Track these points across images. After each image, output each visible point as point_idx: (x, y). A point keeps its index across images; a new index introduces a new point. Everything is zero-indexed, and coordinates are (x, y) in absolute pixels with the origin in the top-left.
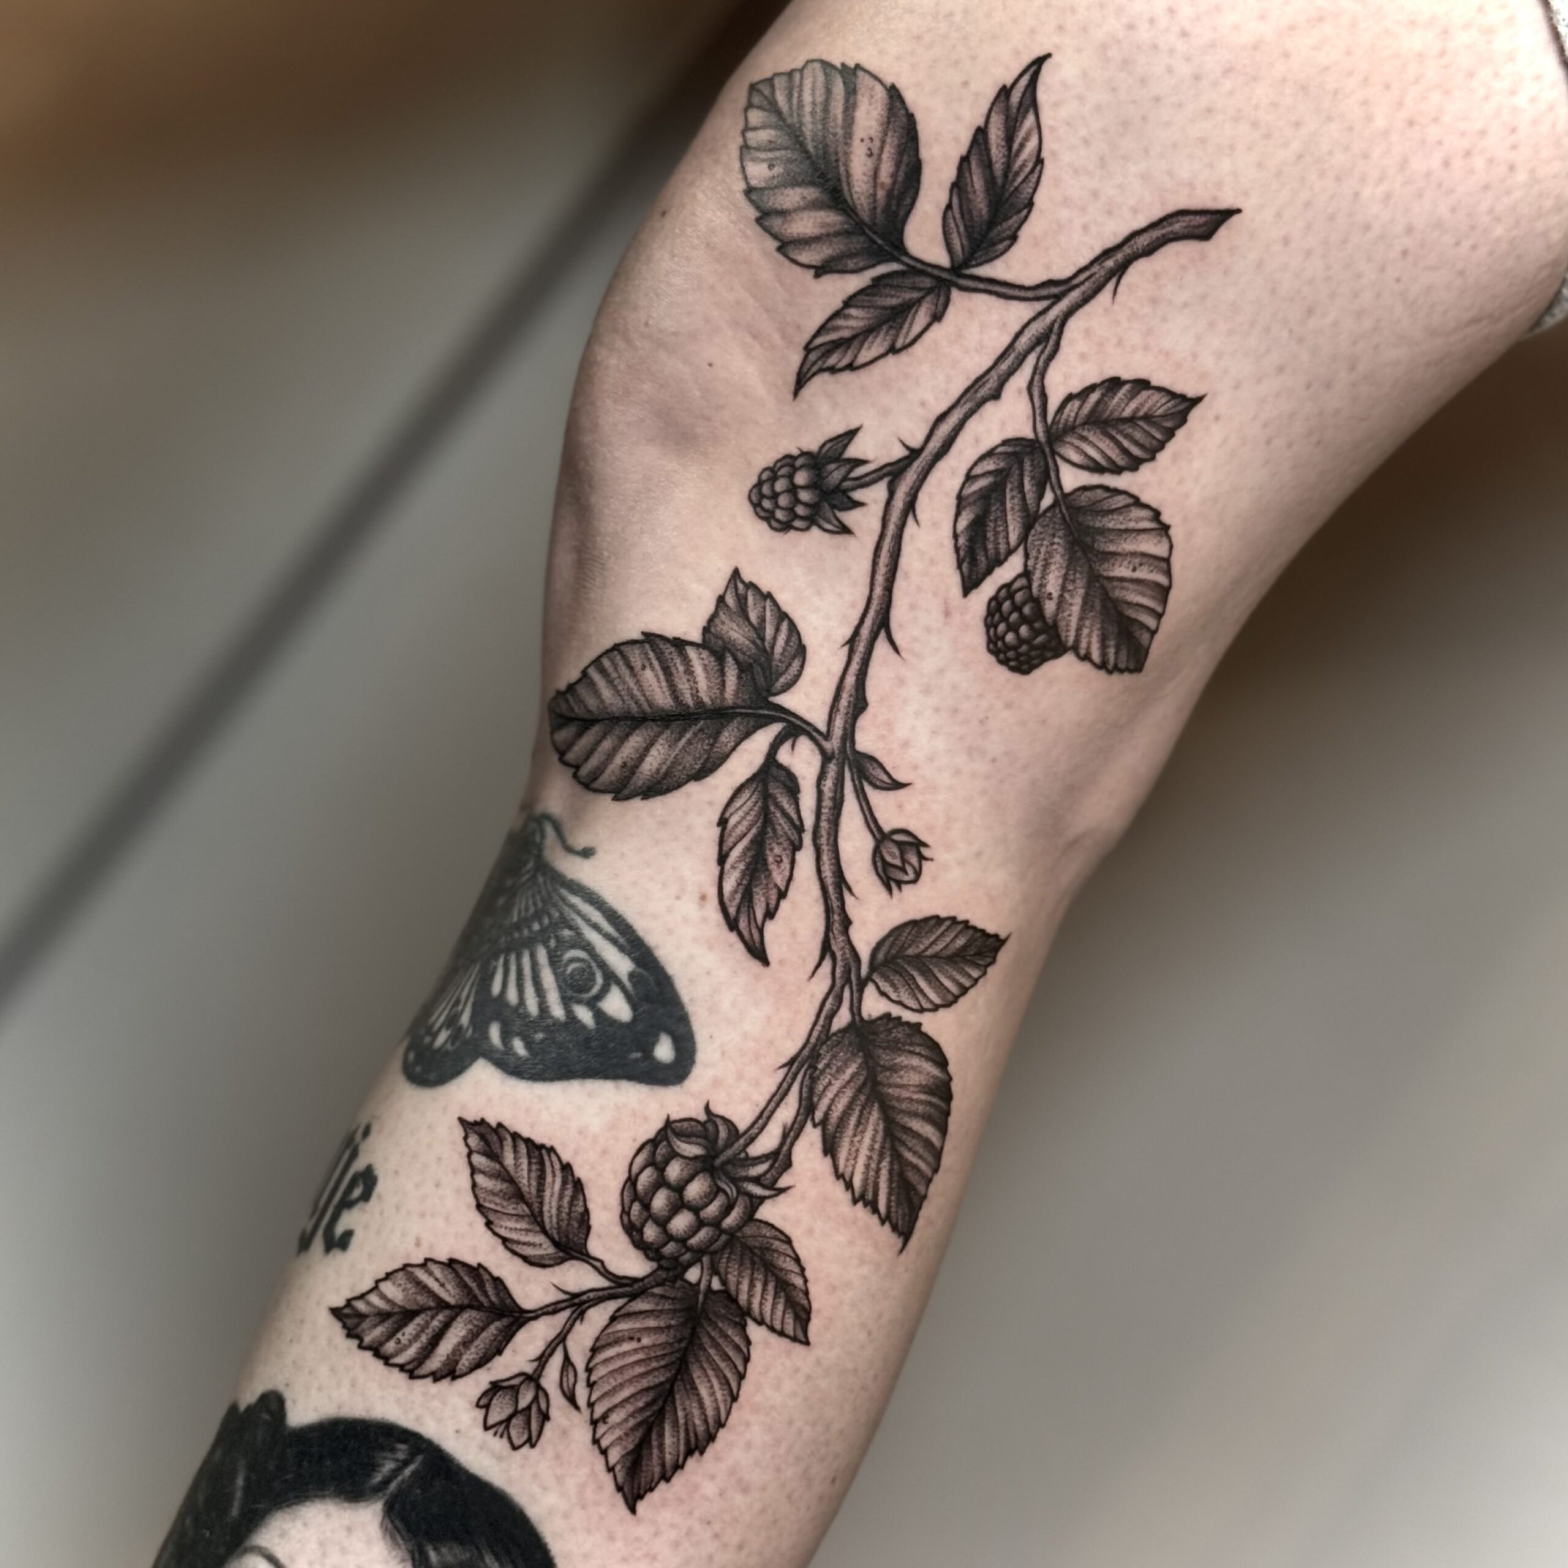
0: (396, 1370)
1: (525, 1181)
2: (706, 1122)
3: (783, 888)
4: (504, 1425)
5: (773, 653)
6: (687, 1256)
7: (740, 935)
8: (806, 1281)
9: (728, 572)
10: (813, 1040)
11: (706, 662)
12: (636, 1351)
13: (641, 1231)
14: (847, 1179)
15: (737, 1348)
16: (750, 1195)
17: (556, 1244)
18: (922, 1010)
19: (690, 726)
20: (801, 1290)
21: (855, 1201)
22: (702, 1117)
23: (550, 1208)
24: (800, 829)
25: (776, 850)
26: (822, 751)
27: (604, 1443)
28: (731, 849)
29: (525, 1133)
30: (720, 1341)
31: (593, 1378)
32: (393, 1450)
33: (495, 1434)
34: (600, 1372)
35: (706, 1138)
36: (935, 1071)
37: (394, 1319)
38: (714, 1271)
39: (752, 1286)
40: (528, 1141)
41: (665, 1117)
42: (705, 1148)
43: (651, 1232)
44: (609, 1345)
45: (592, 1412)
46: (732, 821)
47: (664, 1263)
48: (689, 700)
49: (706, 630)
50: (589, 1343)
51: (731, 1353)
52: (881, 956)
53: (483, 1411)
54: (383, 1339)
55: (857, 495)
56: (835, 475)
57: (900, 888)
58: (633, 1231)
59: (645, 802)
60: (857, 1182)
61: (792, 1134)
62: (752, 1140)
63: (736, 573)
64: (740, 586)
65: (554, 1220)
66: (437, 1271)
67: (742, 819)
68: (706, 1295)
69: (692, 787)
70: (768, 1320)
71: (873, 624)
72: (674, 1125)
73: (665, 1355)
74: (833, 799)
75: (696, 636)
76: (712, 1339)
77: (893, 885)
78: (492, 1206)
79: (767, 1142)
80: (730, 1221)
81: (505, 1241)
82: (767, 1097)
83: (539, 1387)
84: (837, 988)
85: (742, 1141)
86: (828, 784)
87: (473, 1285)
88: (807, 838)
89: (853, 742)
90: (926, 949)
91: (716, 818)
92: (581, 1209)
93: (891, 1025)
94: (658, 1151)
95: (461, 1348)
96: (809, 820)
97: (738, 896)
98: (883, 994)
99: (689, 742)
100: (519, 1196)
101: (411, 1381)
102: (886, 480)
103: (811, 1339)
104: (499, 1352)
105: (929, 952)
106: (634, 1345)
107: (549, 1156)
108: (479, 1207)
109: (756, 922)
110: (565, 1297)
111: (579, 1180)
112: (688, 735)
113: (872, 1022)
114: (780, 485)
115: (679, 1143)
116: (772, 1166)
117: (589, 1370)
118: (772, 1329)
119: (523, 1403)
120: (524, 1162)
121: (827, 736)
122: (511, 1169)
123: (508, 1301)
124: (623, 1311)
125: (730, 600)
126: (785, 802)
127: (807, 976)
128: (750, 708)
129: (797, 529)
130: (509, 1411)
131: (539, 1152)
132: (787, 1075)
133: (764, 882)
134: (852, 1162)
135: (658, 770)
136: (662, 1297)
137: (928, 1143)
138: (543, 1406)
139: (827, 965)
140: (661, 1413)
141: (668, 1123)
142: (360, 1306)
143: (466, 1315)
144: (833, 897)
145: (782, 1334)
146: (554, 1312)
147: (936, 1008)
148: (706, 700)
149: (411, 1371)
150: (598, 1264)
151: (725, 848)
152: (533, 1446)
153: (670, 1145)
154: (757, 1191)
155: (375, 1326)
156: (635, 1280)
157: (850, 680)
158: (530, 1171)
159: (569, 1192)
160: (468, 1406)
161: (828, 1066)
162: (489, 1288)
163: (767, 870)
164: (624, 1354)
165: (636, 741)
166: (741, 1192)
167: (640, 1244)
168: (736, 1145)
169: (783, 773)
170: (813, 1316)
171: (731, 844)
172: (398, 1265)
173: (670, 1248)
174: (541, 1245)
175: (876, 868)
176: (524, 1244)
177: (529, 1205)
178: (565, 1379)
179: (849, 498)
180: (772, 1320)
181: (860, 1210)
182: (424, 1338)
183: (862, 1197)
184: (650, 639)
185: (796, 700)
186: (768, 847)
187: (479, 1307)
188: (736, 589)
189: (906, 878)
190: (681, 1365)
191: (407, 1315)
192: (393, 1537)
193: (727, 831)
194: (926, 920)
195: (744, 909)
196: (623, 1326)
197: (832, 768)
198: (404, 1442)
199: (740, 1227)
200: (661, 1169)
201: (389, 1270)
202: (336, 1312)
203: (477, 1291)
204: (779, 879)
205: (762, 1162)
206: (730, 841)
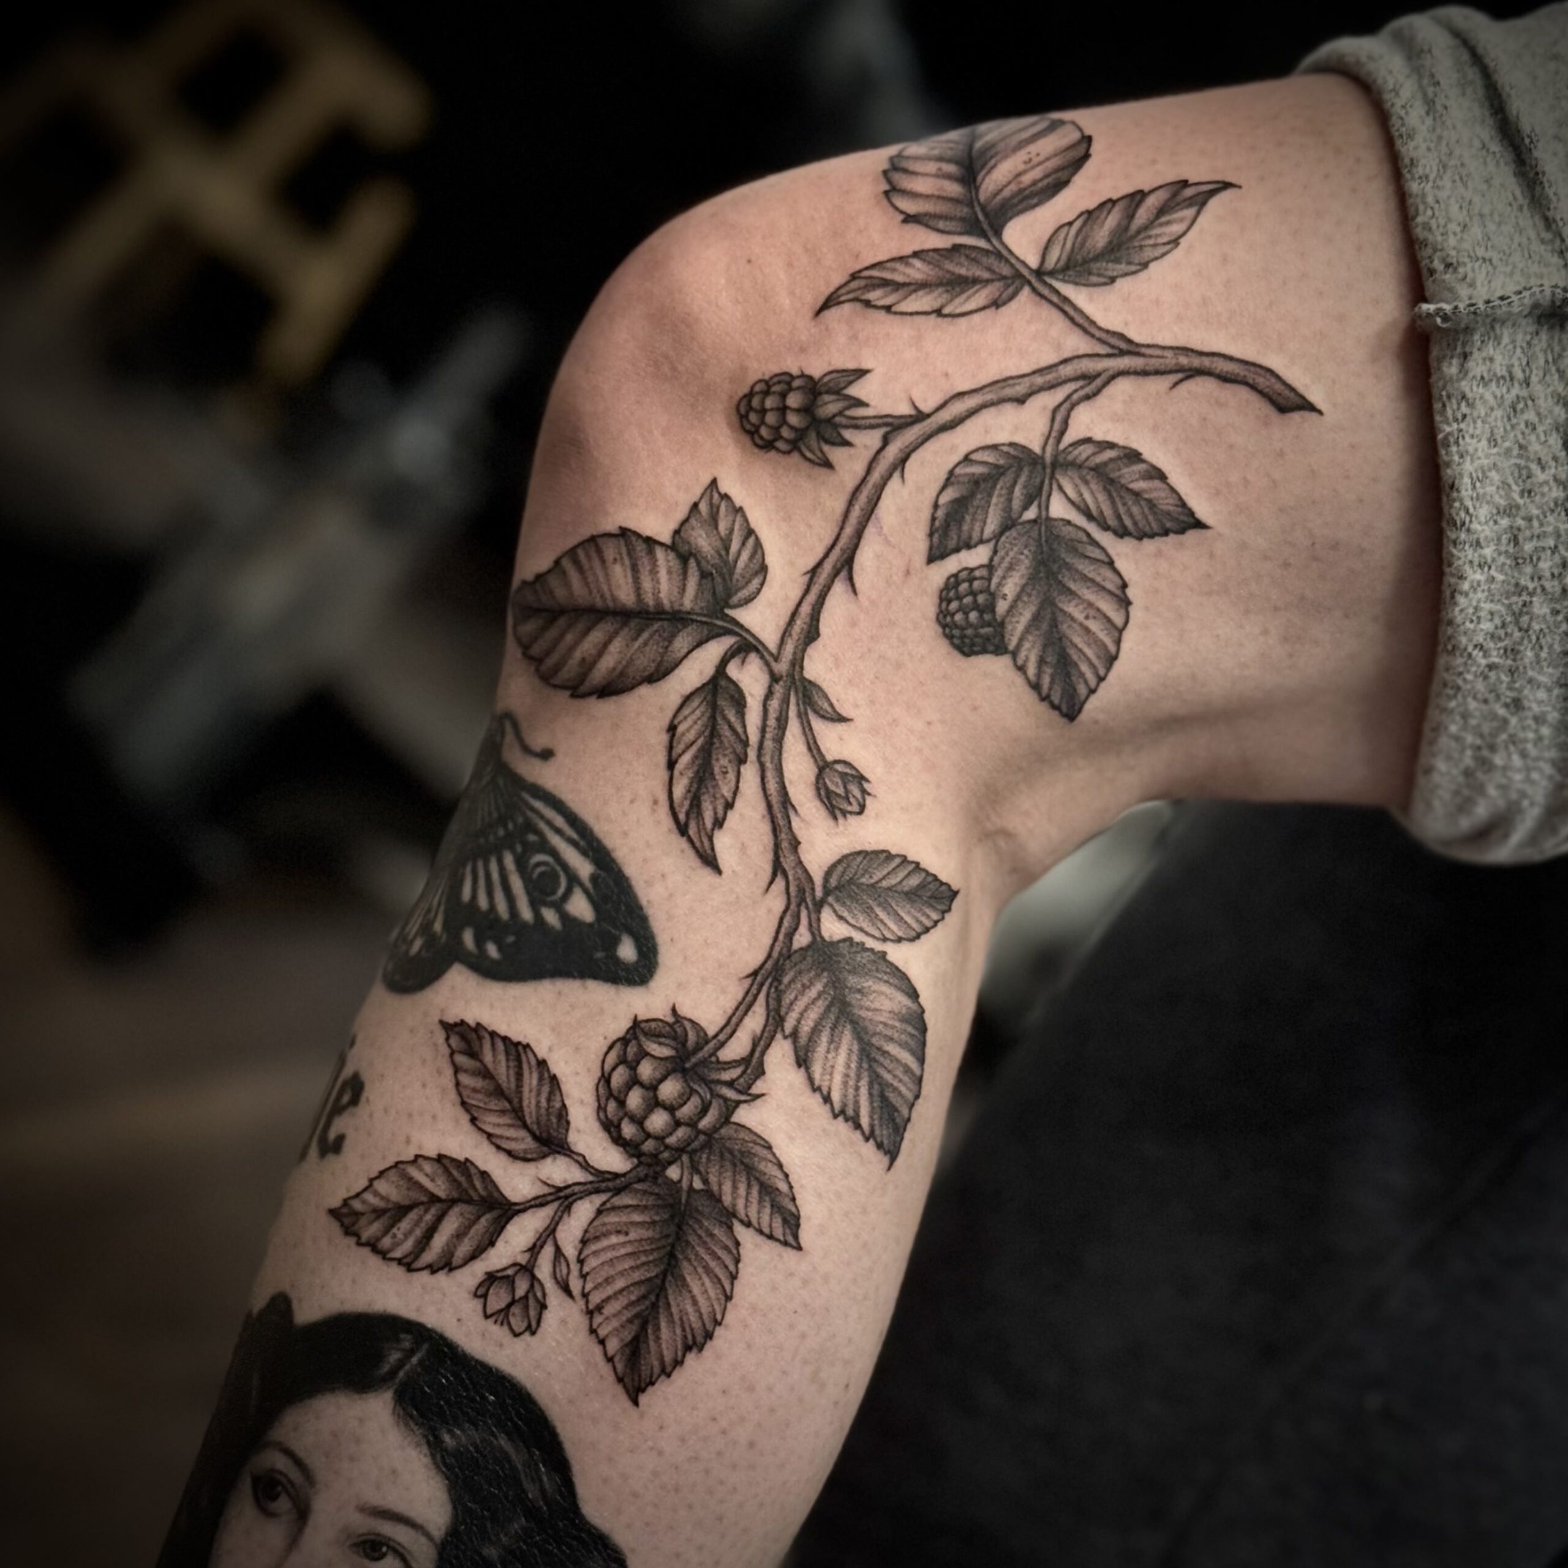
0: (394, 1264)
1: (504, 1078)
2: (674, 1023)
3: (730, 800)
4: (502, 1314)
5: (735, 566)
6: (666, 1155)
7: (691, 841)
8: (791, 1187)
9: (706, 480)
10: (775, 954)
11: (671, 564)
12: (623, 1244)
13: (618, 1127)
14: (825, 1093)
15: (726, 1248)
16: (726, 1100)
17: (535, 1137)
18: (885, 940)
19: (647, 626)
20: (787, 1196)
21: (835, 1116)
22: (670, 1019)
23: (529, 1102)
24: (746, 743)
25: (722, 762)
26: (772, 673)
27: (602, 1332)
28: (680, 755)
29: (503, 1030)
30: (708, 1240)
31: (586, 1269)
32: (398, 1341)
33: (496, 1322)
34: (592, 1263)
35: (675, 1039)
36: (906, 1001)
37: (388, 1215)
38: (695, 1169)
39: (735, 1187)
40: (505, 1039)
41: (633, 1017)
42: (676, 1049)
43: (628, 1130)
44: (597, 1238)
45: (587, 1302)
46: (681, 729)
47: (643, 1159)
48: (650, 600)
49: (677, 532)
50: (578, 1234)
51: (721, 1253)
52: (833, 882)
53: (482, 1300)
54: (379, 1234)
55: (847, 434)
56: (829, 407)
57: (845, 816)
58: (611, 1128)
59: (601, 701)
60: (836, 1096)
61: (762, 1043)
62: (722, 1044)
63: (714, 482)
64: (716, 496)
65: (534, 1114)
66: (428, 1167)
67: (691, 728)
68: (689, 1196)
69: (644, 690)
70: (754, 1222)
71: (838, 560)
72: (643, 1025)
73: (653, 1250)
74: (778, 719)
75: (665, 537)
76: (700, 1237)
77: (837, 812)
78: (473, 1102)
79: (737, 1048)
80: (705, 1123)
81: (489, 1136)
82: (734, 1004)
83: (533, 1277)
84: (793, 907)
85: (711, 1045)
86: (774, 704)
87: (462, 1179)
88: (752, 754)
89: (802, 668)
90: (880, 880)
91: (665, 722)
92: (558, 1105)
93: (854, 949)
94: (629, 1049)
95: (454, 1240)
96: (754, 736)
97: (687, 803)
98: (841, 918)
99: (646, 644)
100: (499, 1092)
101: (409, 1274)
102: (884, 430)
103: (803, 1244)
104: (492, 1243)
105: (884, 884)
106: (622, 1239)
107: (525, 1052)
108: (463, 1104)
109: (705, 829)
110: (552, 1190)
111: (555, 1076)
112: (645, 635)
113: (834, 944)
114: (769, 403)
115: (648, 1043)
116: (744, 1072)
117: (581, 1262)
118: (760, 1232)
119: (520, 1292)
120: (502, 1057)
121: (777, 659)
122: (490, 1066)
123: (496, 1194)
124: (608, 1205)
125: (703, 507)
126: (732, 716)
127: (761, 891)
128: (705, 616)
129: (778, 450)
130: (508, 1299)
131: (517, 1050)
132: (752, 985)
133: (711, 790)
134: (828, 1077)
135: (614, 669)
136: (645, 1192)
137: (907, 1070)
138: (539, 1294)
139: (780, 883)
140: (654, 1306)
141: (636, 1023)
142: (357, 1205)
143: (456, 1210)
144: (779, 815)
145: (770, 1237)
146: (542, 1205)
147: (899, 940)
148: (666, 602)
149: (409, 1264)
150: (580, 1159)
151: (674, 755)
152: (533, 1333)
153: (640, 1046)
154: (730, 1094)
155: (371, 1223)
156: (616, 1176)
157: (806, 609)
158: (508, 1067)
159: (546, 1089)
160: (466, 1296)
161: (793, 981)
162: (478, 1184)
163: (715, 779)
164: (613, 1247)
165: (596, 636)
166: (715, 1095)
167: (618, 1140)
168: (706, 1049)
169: (732, 687)
170: (802, 1221)
171: (680, 751)
172: (389, 1162)
173: (649, 1146)
174: (523, 1139)
175: (819, 795)
176: (508, 1138)
177: (510, 1102)
178: (558, 1271)
179: (840, 435)
180: (759, 1224)
181: (841, 1125)
182: (418, 1232)
183: (843, 1112)
184: (624, 533)
185: (751, 616)
186: (714, 757)
187: (469, 1201)
188: (711, 497)
189: (849, 808)
190: (669, 1260)
191: (402, 1211)
192: (406, 1425)
193: (676, 738)
194: (877, 853)
195: (693, 816)
196: (612, 1219)
197: (779, 689)
198: (408, 1332)
199: (716, 1129)
200: (633, 1067)
201: (382, 1168)
202: (333, 1213)
203: (465, 1184)
204: (726, 791)
205: (734, 1067)
206: (678, 748)
